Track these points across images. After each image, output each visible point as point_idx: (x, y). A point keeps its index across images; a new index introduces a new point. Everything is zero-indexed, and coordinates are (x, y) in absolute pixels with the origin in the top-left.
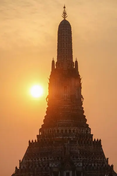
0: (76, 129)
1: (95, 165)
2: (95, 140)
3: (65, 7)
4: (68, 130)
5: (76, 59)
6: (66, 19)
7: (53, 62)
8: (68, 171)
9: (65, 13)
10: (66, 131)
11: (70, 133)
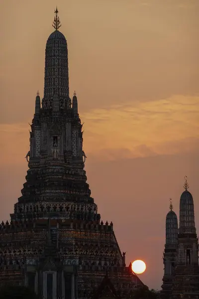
0: (71, 205)
1: (100, 264)
2: (102, 223)
3: (57, 12)
4: (58, 206)
5: (75, 94)
6: (59, 30)
7: (38, 98)
8: (50, 272)
9: (57, 21)
10: (55, 208)
11: (61, 211)
